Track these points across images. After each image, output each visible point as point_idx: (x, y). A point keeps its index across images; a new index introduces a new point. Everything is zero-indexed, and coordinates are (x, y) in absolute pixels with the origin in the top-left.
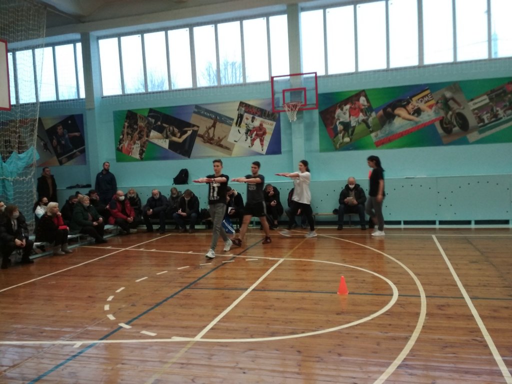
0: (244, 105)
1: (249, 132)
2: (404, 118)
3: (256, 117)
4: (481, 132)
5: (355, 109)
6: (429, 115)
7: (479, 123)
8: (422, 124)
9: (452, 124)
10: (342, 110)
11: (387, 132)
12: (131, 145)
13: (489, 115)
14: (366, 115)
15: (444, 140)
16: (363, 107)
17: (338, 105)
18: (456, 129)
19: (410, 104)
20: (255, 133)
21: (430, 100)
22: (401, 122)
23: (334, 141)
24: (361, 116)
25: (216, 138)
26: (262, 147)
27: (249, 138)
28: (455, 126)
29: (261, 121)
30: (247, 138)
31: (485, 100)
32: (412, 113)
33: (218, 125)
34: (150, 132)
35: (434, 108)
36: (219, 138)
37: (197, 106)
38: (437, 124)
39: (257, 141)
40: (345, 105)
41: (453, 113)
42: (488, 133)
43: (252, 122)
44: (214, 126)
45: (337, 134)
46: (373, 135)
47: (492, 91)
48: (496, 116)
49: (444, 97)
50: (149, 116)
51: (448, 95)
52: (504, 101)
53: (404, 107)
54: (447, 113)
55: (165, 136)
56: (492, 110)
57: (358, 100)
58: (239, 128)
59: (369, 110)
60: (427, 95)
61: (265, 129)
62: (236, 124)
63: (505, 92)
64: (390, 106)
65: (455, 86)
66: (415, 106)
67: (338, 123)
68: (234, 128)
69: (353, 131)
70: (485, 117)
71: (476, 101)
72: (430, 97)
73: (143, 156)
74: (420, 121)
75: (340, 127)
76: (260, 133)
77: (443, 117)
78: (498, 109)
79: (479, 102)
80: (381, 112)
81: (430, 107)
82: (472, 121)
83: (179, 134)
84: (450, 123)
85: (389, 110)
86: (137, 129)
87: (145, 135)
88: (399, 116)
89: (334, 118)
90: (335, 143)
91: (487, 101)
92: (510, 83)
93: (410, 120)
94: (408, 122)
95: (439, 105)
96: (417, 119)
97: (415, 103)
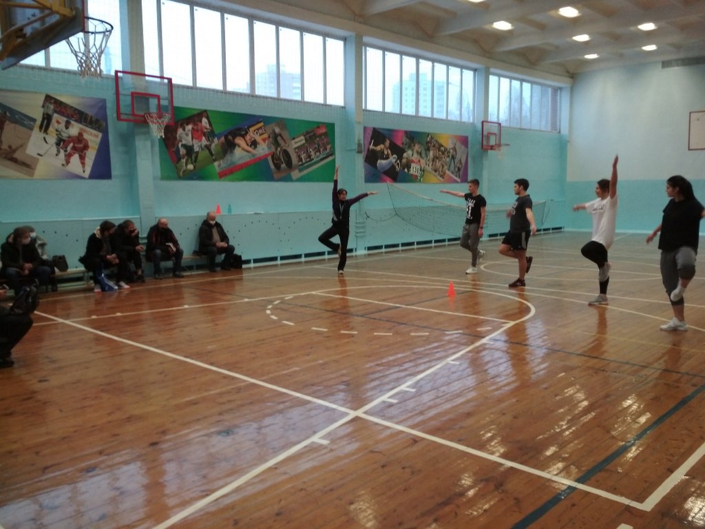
0: (53, 101)
1: (61, 142)
2: (243, 149)
3: (73, 122)
4: (301, 171)
5: (197, 131)
6: (263, 149)
7: (299, 162)
8: (258, 158)
9: (281, 160)
10: (184, 130)
11: (229, 163)
13: (305, 155)
14: (209, 140)
15: (276, 176)
16: (205, 130)
17: (179, 123)
18: (283, 166)
19: (248, 135)
20: (71, 145)
21: (264, 134)
22: (240, 154)
23: (177, 168)
24: (204, 141)
25: (5, 147)
26: (83, 166)
27: (62, 151)
28: (282, 163)
29: (81, 129)
30: (59, 151)
32: (250, 144)
35: (267, 142)
38: (270, 159)
39: (75, 159)
40: (187, 125)
41: (281, 150)
42: (305, 172)
43: (67, 128)
44: (1, 127)
45: (179, 159)
46: (216, 164)
47: (307, 133)
48: (309, 156)
49: (274, 131)
51: (277, 130)
52: (314, 143)
53: (243, 136)
54: (276, 149)
56: (307, 151)
57: (201, 121)
58: (45, 135)
59: (211, 135)
60: (261, 128)
61: (87, 141)
62: (41, 127)
63: (315, 134)
64: (230, 133)
65: (282, 122)
66: (252, 137)
67: (180, 146)
68: (36, 135)
69: (196, 158)
70: (303, 156)
71: (296, 140)
72: (263, 130)
74: (256, 154)
75: (183, 151)
76: (80, 146)
77: (274, 153)
78: (311, 150)
79: (299, 141)
80: (223, 139)
81: (264, 140)
82: (295, 160)
84: (279, 159)
85: (230, 137)
88: (239, 146)
89: (176, 138)
90: (178, 169)
92: (318, 127)
93: (248, 152)
94: (246, 153)
95: (271, 139)
96: (254, 152)
97: (252, 134)
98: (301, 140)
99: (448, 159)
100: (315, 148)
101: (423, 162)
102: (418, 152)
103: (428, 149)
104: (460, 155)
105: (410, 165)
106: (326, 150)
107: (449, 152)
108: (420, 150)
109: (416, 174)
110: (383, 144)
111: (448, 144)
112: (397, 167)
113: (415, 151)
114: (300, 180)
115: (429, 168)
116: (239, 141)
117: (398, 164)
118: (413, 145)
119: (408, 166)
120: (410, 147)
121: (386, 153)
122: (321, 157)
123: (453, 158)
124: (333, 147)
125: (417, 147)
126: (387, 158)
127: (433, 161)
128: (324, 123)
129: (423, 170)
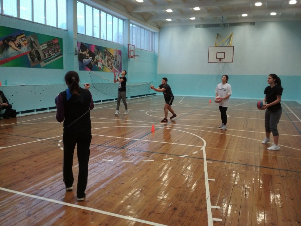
4: (45, 62)
7: (44, 58)
8: (22, 54)
9: (35, 56)
13: (48, 54)
15: (32, 64)
18: (36, 59)
19: (16, 40)
21: (25, 41)
22: (12, 51)
28: (35, 58)
31: (46, 46)
32: (17, 46)
35: (27, 45)
38: (28, 55)
41: (34, 50)
42: (48, 63)
47: (49, 42)
48: (50, 55)
51: (32, 39)
52: (52, 48)
53: (13, 41)
54: (32, 50)
56: (49, 52)
60: (23, 37)
63: (52, 43)
64: (6, 39)
65: (35, 35)
66: (18, 42)
70: (46, 54)
71: (43, 45)
72: (25, 38)
74: (21, 52)
77: (31, 52)
78: (51, 51)
81: (25, 44)
82: (42, 56)
84: (33, 55)
85: (6, 41)
88: (11, 47)
91: (47, 47)
92: (54, 40)
93: (16, 50)
94: (15, 51)
95: (29, 44)
96: (20, 50)
97: (18, 41)
98: (45, 46)
99: (114, 61)
100: (53, 51)
101: (103, 61)
102: (101, 57)
103: (105, 56)
104: (118, 59)
105: (98, 63)
106: (58, 52)
107: (114, 57)
108: (102, 56)
109: (100, 67)
110: (86, 51)
111: (114, 54)
112: (92, 63)
113: (100, 56)
114: (45, 67)
115: (106, 65)
116: (11, 44)
117: (93, 62)
118: (99, 53)
119: (97, 63)
120: (97, 54)
121: (87, 56)
122: (56, 55)
123: (116, 60)
124: (62, 51)
125: (101, 54)
126: (88, 58)
127: (108, 61)
128: (57, 38)
129: (103, 65)
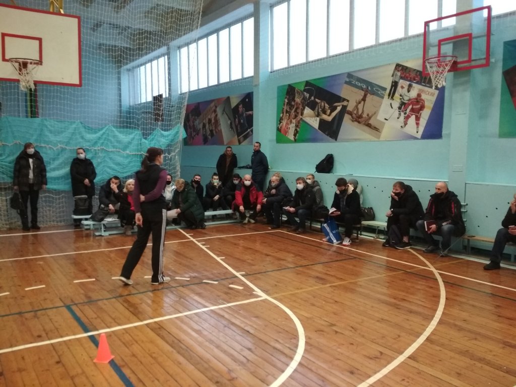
0: (400, 68)
3: (414, 85)
12: (288, 124)
20: (410, 107)
25: (365, 115)
26: (418, 127)
27: (402, 114)
30: (400, 114)
33: (369, 97)
34: (304, 108)
36: (368, 115)
37: (350, 75)
43: (409, 91)
44: (364, 99)
50: (305, 90)
55: (316, 113)
58: (391, 101)
61: (423, 101)
62: (389, 95)
68: (386, 101)
73: (297, 137)
76: (416, 106)
83: (329, 111)
86: (294, 105)
87: (300, 113)
